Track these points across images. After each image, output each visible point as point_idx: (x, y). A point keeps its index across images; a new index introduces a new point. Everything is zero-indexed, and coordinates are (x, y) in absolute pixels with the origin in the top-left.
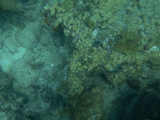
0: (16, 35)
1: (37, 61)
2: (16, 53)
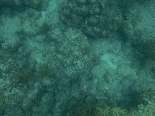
0: (125, 63)
1: (109, 77)
2: (112, 63)
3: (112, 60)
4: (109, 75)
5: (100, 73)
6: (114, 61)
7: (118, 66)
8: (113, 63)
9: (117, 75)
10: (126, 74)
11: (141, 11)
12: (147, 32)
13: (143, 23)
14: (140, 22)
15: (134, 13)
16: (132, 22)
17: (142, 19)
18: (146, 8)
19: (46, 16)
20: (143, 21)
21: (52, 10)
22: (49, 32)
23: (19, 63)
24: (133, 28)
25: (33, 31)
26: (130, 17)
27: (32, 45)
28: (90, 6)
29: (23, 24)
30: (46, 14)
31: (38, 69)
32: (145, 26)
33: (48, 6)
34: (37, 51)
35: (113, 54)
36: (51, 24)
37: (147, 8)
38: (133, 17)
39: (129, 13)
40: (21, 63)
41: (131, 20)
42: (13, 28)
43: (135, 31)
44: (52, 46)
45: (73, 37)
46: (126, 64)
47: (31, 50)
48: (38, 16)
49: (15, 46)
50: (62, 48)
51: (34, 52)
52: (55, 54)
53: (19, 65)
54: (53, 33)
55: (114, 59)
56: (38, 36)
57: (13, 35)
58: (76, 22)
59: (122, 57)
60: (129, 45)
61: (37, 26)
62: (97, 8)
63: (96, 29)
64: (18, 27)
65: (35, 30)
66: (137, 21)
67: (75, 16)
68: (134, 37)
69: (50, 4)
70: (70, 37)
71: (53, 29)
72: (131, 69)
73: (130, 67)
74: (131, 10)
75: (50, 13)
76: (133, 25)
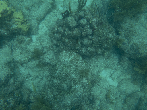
3: (111, 76)
4: (111, 94)
5: (101, 93)
6: (113, 77)
7: (119, 83)
8: (113, 79)
9: (119, 93)
10: (129, 92)
11: (134, 25)
12: (144, 46)
13: (138, 37)
14: (135, 36)
15: (126, 27)
16: (126, 37)
17: (136, 33)
18: (137, 21)
19: (37, 40)
20: (138, 35)
21: (42, 33)
22: (41, 57)
23: (10, 101)
24: (129, 43)
25: (25, 58)
26: (123, 32)
27: (24, 72)
28: (81, 28)
29: (13, 53)
30: (37, 38)
31: (33, 99)
32: (141, 40)
33: (38, 29)
34: (31, 78)
35: (111, 69)
36: (43, 48)
37: (139, 21)
38: (126, 32)
39: (121, 27)
40: (12, 100)
41: (124, 35)
42: (3, 59)
43: (132, 46)
44: (46, 71)
45: (68, 60)
46: (126, 79)
47: (24, 78)
48: (28, 41)
49: (5, 79)
50: (57, 73)
51: (27, 80)
52: (50, 79)
53: (10, 103)
54: (46, 58)
55: (113, 74)
56: (30, 62)
57: (3, 66)
58: (69, 45)
59: (121, 71)
60: (127, 59)
61: (28, 52)
62: (88, 29)
63: (90, 49)
64: (8, 57)
65: (27, 57)
66: (131, 36)
67: (67, 40)
68: (131, 52)
69: (40, 28)
70: (65, 60)
71: (45, 53)
72: (134, 84)
73: (132, 82)
74: (122, 25)
75: (40, 37)
76: (128, 40)
